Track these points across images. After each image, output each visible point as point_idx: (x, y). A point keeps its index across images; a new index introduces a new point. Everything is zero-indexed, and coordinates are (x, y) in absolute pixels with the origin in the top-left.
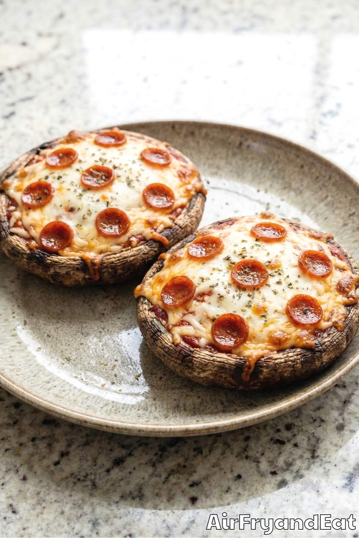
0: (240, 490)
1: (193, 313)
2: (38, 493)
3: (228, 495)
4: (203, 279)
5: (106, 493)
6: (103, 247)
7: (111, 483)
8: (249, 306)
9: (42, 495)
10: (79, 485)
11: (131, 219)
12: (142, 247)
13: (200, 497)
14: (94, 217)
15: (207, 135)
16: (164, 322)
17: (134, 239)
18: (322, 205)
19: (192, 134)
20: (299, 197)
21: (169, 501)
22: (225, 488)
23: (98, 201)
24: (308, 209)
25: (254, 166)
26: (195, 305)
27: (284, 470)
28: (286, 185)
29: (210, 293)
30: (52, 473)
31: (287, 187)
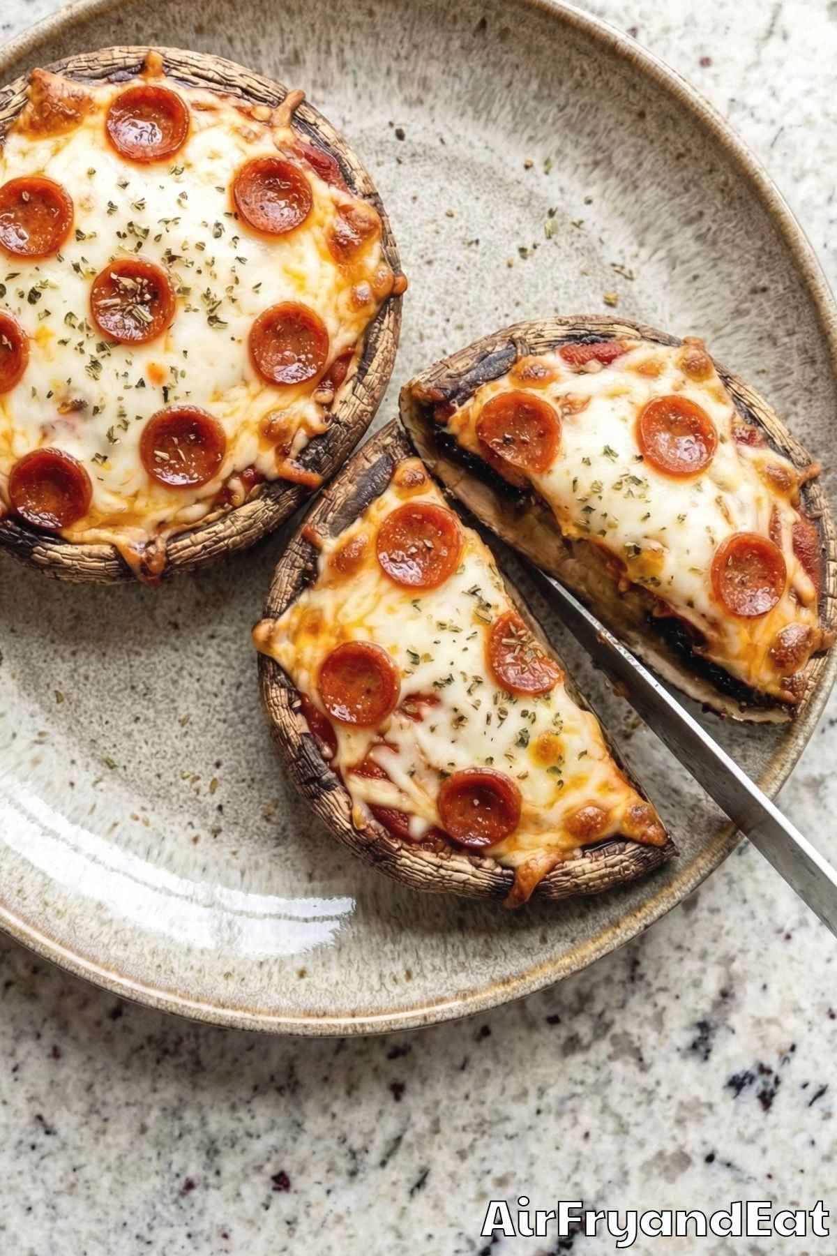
0: (489, 1064)
1: (394, 747)
2: (89, 1088)
3: (465, 1076)
4: (415, 658)
5: (225, 1079)
7: (230, 1056)
8: (522, 742)
9: (98, 1089)
10: (170, 1062)
11: (228, 427)
12: (258, 504)
13: (409, 1086)
14: (136, 431)
16: (327, 751)
17: (236, 484)
18: (690, 231)
20: (632, 198)
21: (349, 1093)
22: (459, 1061)
23: (142, 384)
24: (652, 238)
25: (517, 85)
26: (399, 727)
27: (577, 1012)
28: (599, 156)
29: (434, 700)
30: (109, 1039)
31: (601, 161)
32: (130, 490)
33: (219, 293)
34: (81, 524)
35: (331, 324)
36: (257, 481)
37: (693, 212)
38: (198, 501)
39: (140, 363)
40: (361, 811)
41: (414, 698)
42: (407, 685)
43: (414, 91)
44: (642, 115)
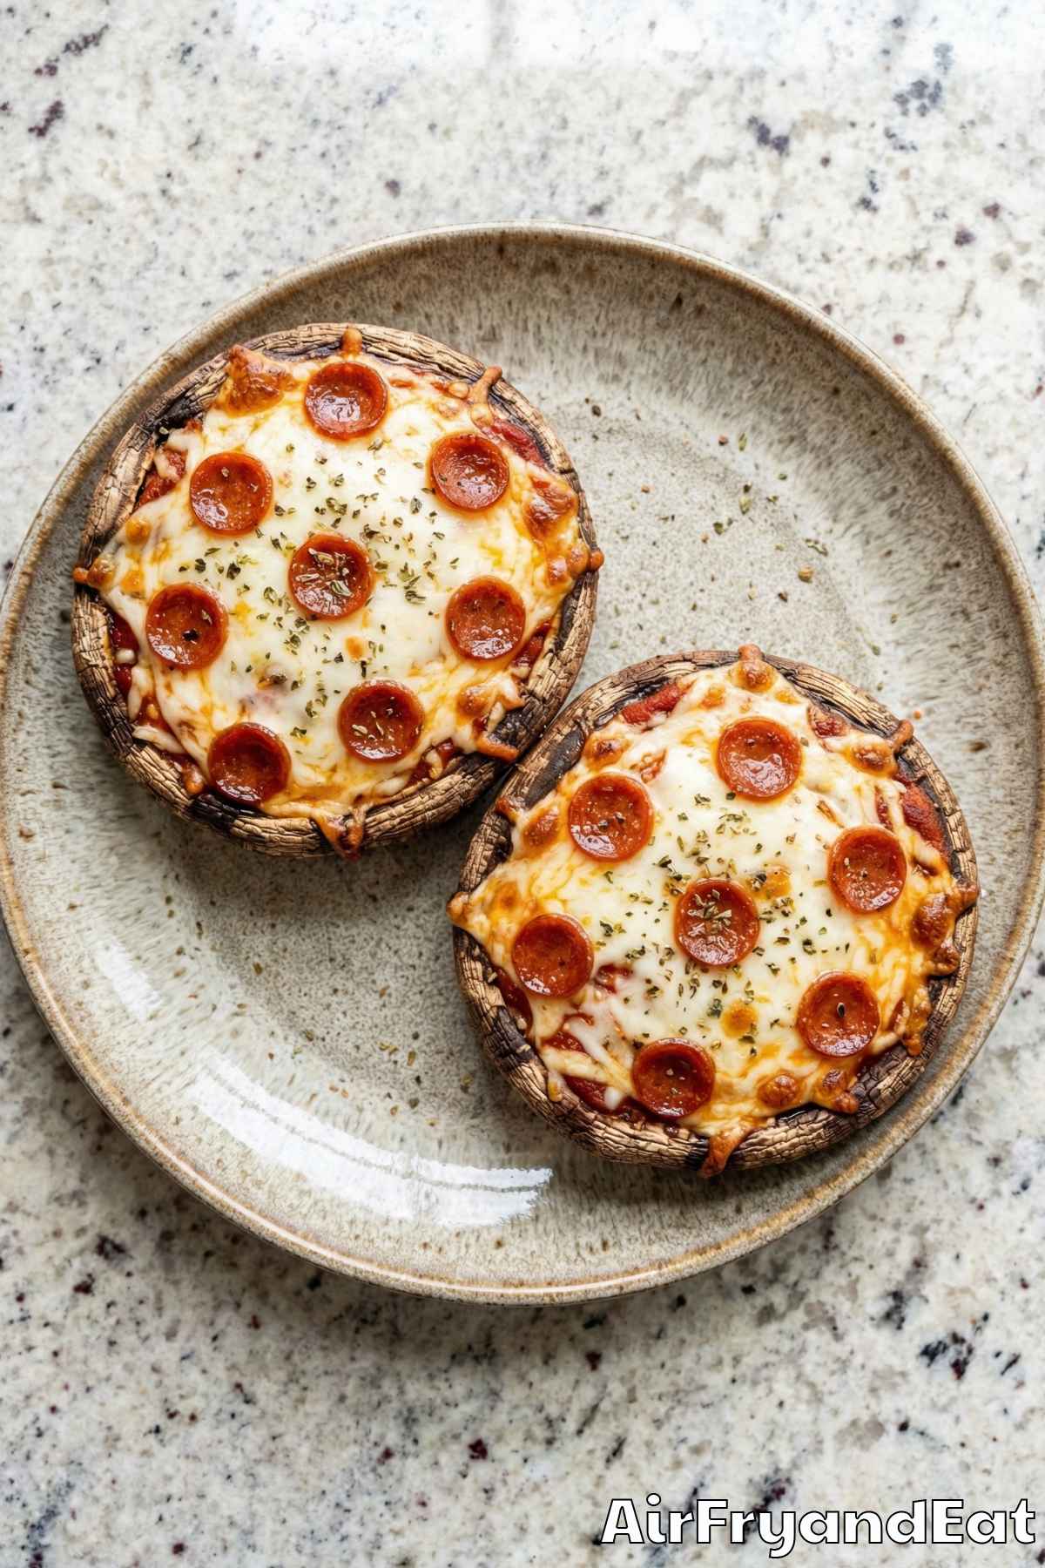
0: (684, 1334)
1: (588, 1019)
2: (288, 1358)
3: (661, 1342)
4: (608, 930)
5: (422, 1347)
6: (363, 786)
7: (427, 1327)
8: (715, 1012)
9: (296, 1358)
10: (368, 1332)
11: (425, 701)
12: (457, 777)
13: (605, 1353)
14: (334, 705)
15: (590, 269)
16: (522, 1023)
17: (433, 758)
18: (884, 506)
19: (552, 267)
20: (825, 475)
21: (546, 1363)
22: (654, 1330)
23: (340, 659)
24: (847, 513)
25: (712, 362)
26: (593, 999)
27: (771, 1282)
28: (794, 433)
29: (627, 972)
30: (308, 1308)
31: (795, 438)
32: (327, 764)
33: (416, 566)
34: (280, 797)
35: (526, 597)
36: (453, 753)
37: (887, 489)
38: (396, 775)
39: (338, 637)
40: (557, 1082)
41: (609, 969)
42: (600, 957)
43: (610, 368)
44: (836, 391)
